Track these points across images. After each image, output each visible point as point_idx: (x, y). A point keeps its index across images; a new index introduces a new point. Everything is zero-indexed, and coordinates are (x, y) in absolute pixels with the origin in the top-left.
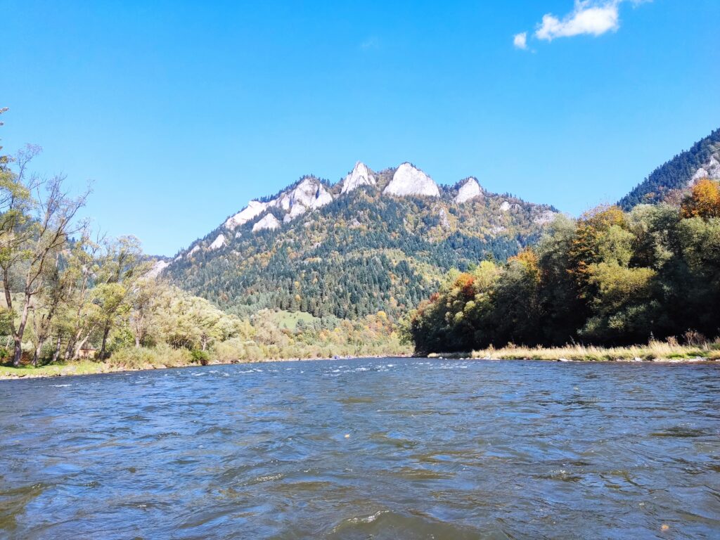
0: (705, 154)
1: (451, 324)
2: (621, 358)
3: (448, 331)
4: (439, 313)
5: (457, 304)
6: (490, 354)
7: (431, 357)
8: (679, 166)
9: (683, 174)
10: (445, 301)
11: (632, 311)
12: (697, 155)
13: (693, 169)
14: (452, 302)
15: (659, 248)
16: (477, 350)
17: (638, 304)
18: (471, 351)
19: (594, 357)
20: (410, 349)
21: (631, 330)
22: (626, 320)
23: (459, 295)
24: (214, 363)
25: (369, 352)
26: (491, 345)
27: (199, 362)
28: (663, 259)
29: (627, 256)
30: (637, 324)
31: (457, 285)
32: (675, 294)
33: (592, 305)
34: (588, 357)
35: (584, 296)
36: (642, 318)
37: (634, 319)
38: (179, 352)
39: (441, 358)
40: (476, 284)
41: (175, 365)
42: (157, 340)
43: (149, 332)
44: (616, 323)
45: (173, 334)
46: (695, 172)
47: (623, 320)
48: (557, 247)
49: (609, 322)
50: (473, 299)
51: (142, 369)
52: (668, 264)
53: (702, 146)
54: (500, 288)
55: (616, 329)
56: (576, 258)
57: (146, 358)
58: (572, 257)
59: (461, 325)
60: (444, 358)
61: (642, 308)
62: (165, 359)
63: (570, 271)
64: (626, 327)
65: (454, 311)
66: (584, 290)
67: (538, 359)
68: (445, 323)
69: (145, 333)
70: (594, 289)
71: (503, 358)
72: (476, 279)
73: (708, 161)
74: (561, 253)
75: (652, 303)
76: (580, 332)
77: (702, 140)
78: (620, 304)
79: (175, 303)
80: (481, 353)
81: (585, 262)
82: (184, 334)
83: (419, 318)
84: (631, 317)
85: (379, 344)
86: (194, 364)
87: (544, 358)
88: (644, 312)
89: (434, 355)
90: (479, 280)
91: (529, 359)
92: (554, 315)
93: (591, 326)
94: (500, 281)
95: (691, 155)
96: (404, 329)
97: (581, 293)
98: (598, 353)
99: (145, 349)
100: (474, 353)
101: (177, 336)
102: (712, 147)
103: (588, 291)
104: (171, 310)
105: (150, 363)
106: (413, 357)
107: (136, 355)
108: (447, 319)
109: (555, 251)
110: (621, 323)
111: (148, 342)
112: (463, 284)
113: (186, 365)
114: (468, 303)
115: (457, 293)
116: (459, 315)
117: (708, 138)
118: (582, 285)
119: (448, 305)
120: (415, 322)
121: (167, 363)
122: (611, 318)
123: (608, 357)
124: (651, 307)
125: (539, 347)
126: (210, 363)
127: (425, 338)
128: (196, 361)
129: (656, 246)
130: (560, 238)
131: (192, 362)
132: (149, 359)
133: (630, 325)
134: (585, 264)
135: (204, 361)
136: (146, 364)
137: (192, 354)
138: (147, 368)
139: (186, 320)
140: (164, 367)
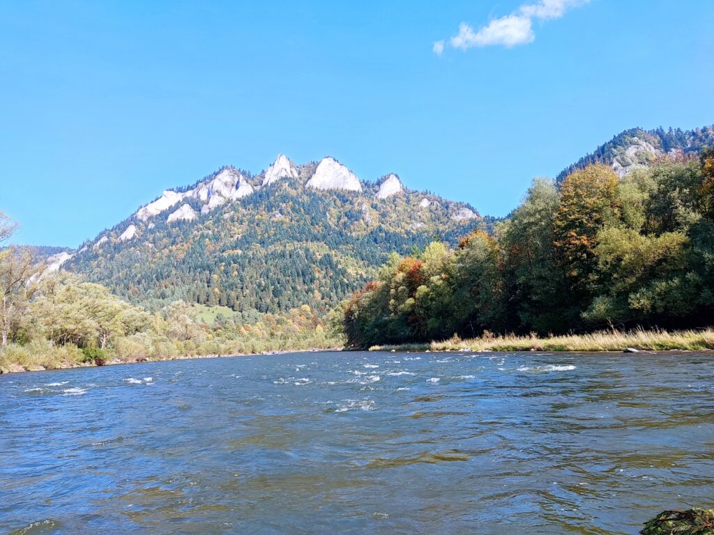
0: (609, 158)
1: (396, 313)
3: (391, 321)
4: (379, 302)
5: (404, 291)
7: (374, 351)
10: (387, 288)
11: (661, 286)
12: (601, 157)
14: (396, 288)
16: (440, 339)
17: (669, 278)
18: (430, 342)
20: (339, 343)
21: (660, 311)
22: (653, 298)
23: (404, 280)
24: (114, 363)
25: (294, 346)
26: (456, 335)
27: (94, 362)
28: (687, 223)
30: (668, 302)
31: (401, 270)
35: (575, 273)
36: (676, 294)
37: (663, 296)
38: (63, 350)
39: (394, 350)
40: (425, 267)
41: (58, 367)
42: (34, 335)
43: (23, 324)
44: (640, 301)
45: (58, 327)
47: (648, 299)
48: (538, 216)
49: (630, 301)
50: (426, 281)
53: (606, 149)
54: (460, 269)
55: (641, 310)
56: (563, 229)
57: (13, 358)
58: (559, 227)
59: (412, 312)
60: (397, 350)
61: (675, 282)
62: (43, 358)
63: (558, 244)
64: (653, 307)
65: (400, 298)
66: (575, 267)
68: (387, 312)
69: (15, 326)
70: (589, 264)
72: (425, 262)
73: (611, 163)
74: (543, 223)
75: (689, 275)
76: (585, 315)
77: (605, 144)
78: (634, 279)
79: (60, 291)
80: (449, 344)
81: (576, 233)
82: (72, 327)
83: (354, 307)
84: (659, 294)
85: (305, 338)
86: (87, 364)
88: (677, 288)
89: (377, 347)
90: (428, 262)
93: (600, 306)
94: (461, 260)
95: (596, 157)
96: (335, 321)
97: (571, 270)
99: (15, 346)
100: (434, 345)
101: (63, 330)
102: (614, 150)
105: (20, 364)
106: (343, 350)
108: (391, 308)
109: (535, 224)
110: (647, 302)
111: (18, 335)
112: (407, 268)
113: (75, 366)
114: (419, 288)
115: (401, 278)
116: (410, 301)
118: (574, 260)
119: (393, 291)
120: (349, 313)
121: (46, 364)
122: (632, 296)
124: (685, 281)
125: (533, 335)
126: (108, 363)
127: (362, 329)
128: (89, 360)
130: (540, 205)
131: (84, 362)
132: (18, 359)
133: (659, 303)
134: (575, 235)
135: (100, 360)
136: (13, 365)
137: (83, 352)
138: (15, 371)
139: (75, 309)
140: (42, 369)
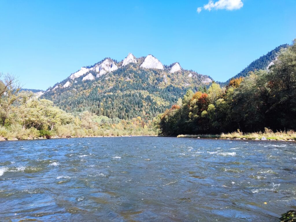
0: (274, 56)
3: (189, 123)
7: (179, 137)
8: (263, 61)
9: (264, 64)
10: (188, 106)
12: (270, 56)
13: (269, 62)
14: (193, 107)
18: (220, 134)
23: (197, 103)
24: (55, 137)
26: (238, 130)
27: (45, 137)
31: (195, 98)
39: (199, 137)
41: (26, 139)
42: (13, 122)
43: (9, 117)
45: (27, 119)
46: (270, 63)
53: (272, 53)
73: (275, 59)
77: (272, 51)
82: (34, 119)
85: (139, 130)
86: (42, 138)
89: (182, 136)
95: (268, 57)
100: (223, 135)
102: (276, 53)
108: (190, 116)
112: (198, 97)
113: (35, 138)
117: (274, 50)
119: (190, 108)
121: (19, 137)
126: (52, 137)
128: (43, 136)
131: (40, 136)
132: (2, 134)
135: (48, 136)
137: (40, 132)
140: (16, 139)
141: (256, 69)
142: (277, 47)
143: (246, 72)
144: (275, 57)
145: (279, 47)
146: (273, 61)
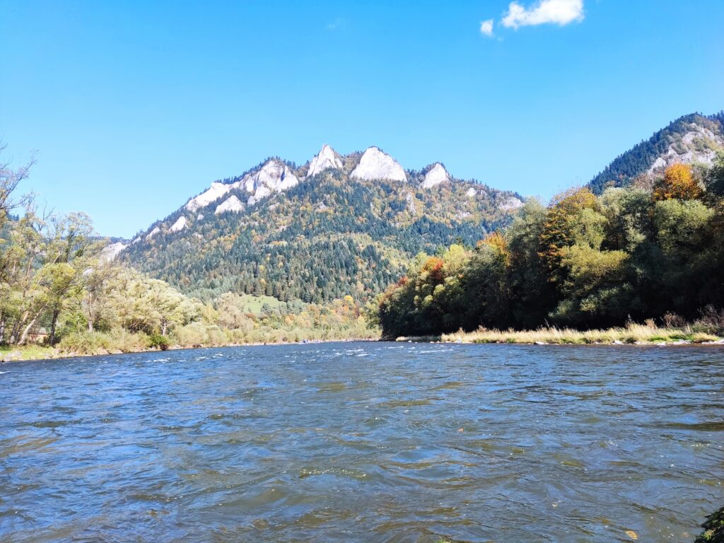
0: (664, 144)
1: (420, 307)
2: (599, 341)
3: (416, 314)
4: (407, 297)
5: (426, 288)
6: (461, 337)
7: (400, 341)
8: (639, 155)
9: (642, 163)
10: (413, 285)
11: (605, 294)
12: (657, 144)
13: (653, 158)
14: (420, 286)
15: (632, 231)
16: (447, 333)
17: (611, 287)
18: (441, 335)
19: (570, 340)
20: (377, 333)
21: (603, 313)
22: (598, 303)
23: (428, 278)
24: (175, 348)
25: (335, 335)
26: (461, 329)
27: (159, 347)
28: (634, 242)
29: (599, 239)
30: (609, 307)
31: (426, 269)
32: (648, 277)
33: (563, 288)
34: (564, 340)
35: (554, 279)
36: (614, 300)
37: (606, 301)
38: (135, 337)
39: (410, 341)
40: (445, 267)
41: (132, 351)
42: (112, 324)
43: (104, 316)
44: (588, 305)
45: (130, 317)
46: (654, 161)
47: (595, 303)
48: (528, 230)
49: (581, 305)
50: (442, 282)
51: (95, 354)
52: (640, 247)
53: (661, 136)
54: (470, 271)
55: (588, 312)
56: (547, 241)
57: (100, 343)
58: (543, 240)
59: (430, 309)
60: (413, 341)
61: (615, 291)
62: (121, 344)
63: (541, 254)
64: (598, 310)
65: (423, 295)
66: (554, 274)
67: (511, 343)
68: (413, 307)
69: (98, 317)
70: (565, 272)
71: (475, 342)
72: (445, 262)
73: (666, 151)
74: (532, 236)
75: (625, 285)
76: (551, 315)
77: (661, 131)
78: (592, 286)
79: (131, 286)
80: (452, 336)
81: (556, 245)
82: (142, 317)
83: (387, 301)
84: (603, 300)
85: (346, 328)
86: (153, 349)
87: (518, 341)
88: (616, 295)
89: (402, 338)
90: (448, 263)
91: (502, 342)
92: (524, 299)
93: (562, 309)
94: (470, 264)
95: (651, 145)
96: (371, 313)
97: (552, 276)
98: (574, 335)
99: (99, 334)
100: (444, 337)
101: (134, 320)
102: (670, 137)
103: (559, 274)
104: (128, 293)
105: (104, 348)
106: (380, 340)
107: (89, 339)
108: (415, 303)
109: (527, 235)
110: (593, 306)
111: (101, 325)
112: (432, 267)
113: (144, 350)
114: (437, 287)
115: (426, 276)
116: (429, 298)
117: (666, 128)
118: (553, 269)
119: (417, 288)
120: (383, 306)
121: (123, 348)
122: (583, 301)
123: (585, 340)
124: (623, 290)
125: (510, 330)
126: (170, 348)
127: (393, 322)
128: (155, 346)
129: (628, 229)
130: (531, 220)
131: (151, 347)
132: (103, 344)
133: (602, 307)
134: (556, 247)
135: (164, 346)
136: (99, 349)
137: (150, 339)
138: (101, 354)
139: (143, 303)
140: (120, 352)
141: (623, 174)
142: (673, 121)
143: (599, 184)
144: (667, 146)
145: (678, 121)
146: (662, 154)
